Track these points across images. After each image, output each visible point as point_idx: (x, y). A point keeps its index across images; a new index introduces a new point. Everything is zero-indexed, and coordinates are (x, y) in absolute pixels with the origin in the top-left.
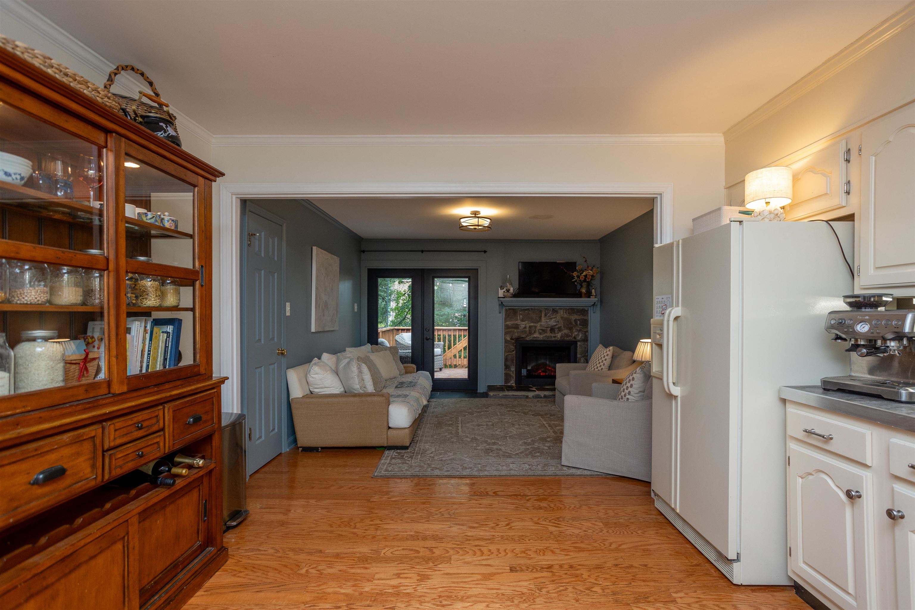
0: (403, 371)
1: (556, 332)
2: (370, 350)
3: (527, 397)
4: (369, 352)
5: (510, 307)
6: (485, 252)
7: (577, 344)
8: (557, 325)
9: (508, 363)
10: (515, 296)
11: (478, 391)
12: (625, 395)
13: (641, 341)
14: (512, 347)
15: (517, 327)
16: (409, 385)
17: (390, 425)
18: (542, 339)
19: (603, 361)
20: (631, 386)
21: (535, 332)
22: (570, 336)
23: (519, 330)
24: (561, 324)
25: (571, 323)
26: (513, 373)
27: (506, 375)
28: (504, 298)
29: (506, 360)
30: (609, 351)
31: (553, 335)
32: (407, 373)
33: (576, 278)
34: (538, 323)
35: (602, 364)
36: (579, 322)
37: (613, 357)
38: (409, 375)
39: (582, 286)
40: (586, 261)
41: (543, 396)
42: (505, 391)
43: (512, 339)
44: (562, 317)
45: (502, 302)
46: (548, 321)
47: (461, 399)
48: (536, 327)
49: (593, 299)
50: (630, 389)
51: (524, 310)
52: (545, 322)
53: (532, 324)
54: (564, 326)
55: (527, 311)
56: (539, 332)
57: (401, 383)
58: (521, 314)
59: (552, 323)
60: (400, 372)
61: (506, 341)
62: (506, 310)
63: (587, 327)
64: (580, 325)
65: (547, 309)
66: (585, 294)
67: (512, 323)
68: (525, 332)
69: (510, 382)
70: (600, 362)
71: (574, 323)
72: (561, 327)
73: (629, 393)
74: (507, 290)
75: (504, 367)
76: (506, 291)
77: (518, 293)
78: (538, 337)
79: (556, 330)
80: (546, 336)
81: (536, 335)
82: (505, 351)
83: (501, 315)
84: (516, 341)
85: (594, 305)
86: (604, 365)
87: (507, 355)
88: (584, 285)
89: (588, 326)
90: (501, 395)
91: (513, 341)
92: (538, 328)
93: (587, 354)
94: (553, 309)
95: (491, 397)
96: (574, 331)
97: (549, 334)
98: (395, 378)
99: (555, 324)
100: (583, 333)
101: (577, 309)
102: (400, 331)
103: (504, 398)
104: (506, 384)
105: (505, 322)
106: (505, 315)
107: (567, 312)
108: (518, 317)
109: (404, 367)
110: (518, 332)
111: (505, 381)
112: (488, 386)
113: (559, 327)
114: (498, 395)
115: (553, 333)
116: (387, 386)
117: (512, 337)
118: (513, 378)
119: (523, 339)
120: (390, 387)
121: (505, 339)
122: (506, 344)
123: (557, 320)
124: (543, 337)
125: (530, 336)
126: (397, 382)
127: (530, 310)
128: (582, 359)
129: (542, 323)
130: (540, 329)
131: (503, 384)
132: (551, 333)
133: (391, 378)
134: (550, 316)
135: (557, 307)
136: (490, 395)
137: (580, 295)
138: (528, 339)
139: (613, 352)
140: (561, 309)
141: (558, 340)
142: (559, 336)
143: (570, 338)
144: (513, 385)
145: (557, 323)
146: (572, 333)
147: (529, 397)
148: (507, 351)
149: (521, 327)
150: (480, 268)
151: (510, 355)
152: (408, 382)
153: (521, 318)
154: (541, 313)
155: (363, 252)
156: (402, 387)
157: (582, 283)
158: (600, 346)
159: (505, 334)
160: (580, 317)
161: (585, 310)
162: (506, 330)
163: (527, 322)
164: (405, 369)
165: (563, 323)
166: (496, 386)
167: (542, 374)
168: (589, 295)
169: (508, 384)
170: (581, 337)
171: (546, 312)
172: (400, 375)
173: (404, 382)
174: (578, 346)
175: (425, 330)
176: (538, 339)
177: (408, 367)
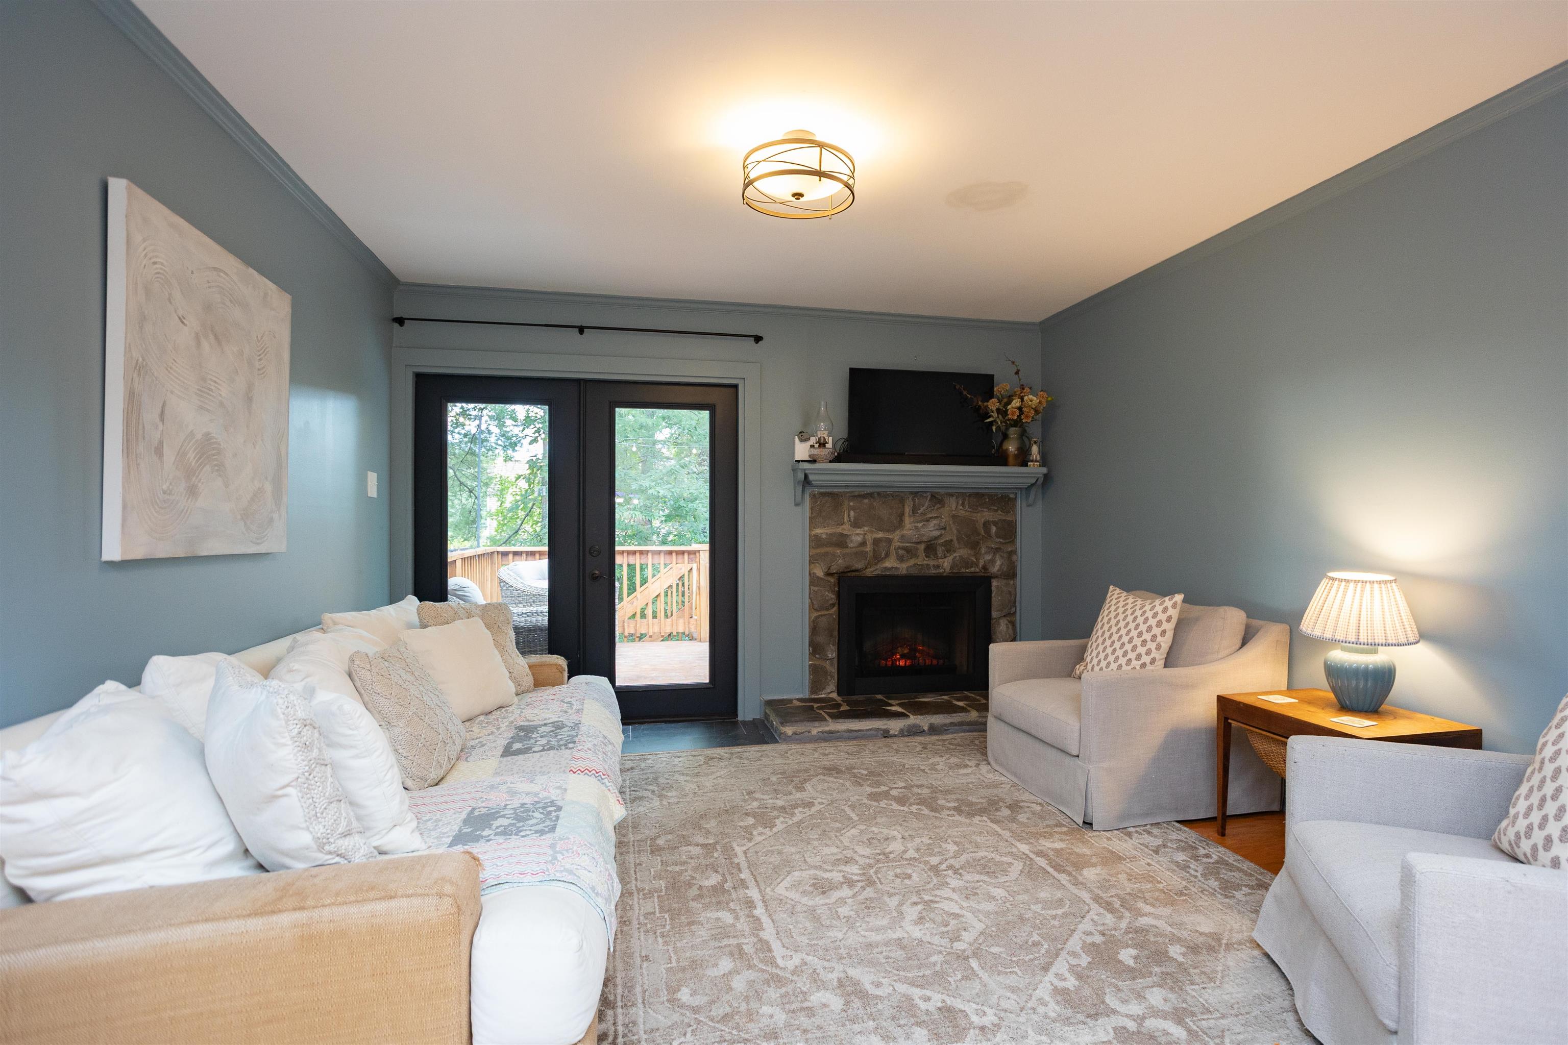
0: (529, 680)
1: (940, 554)
2: (415, 619)
3: (886, 734)
4: (410, 626)
5: (822, 491)
6: (758, 339)
7: (990, 583)
8: (941, 535)
9: (821, 639)
10: (838, 459)
11: (740, 718)
13: (1331, 574)
14: (831, 597)
15: (841, 541)
16: (554, 742)
18: (904, 572)
19: (1155, 636)
21: (887, 555)
22: (973, 564)
23: (848, 551)
24: (951, 535)
25: (976, 532)
26: (832, 664)
27: (815, 670)
28: (813, 462)
29: (814, 629)
30: (1173, 606)
31: (932, 563)
32: (539, 684)
33: (995, 415)
34: (894, 531)
35: (1153, 646)
36: (994, 529)
37: (1181, 626)
38: (547, 693)
39: (1005, 436)
40: (1017, 373)
41: (926, 728)
42: (825, 720)
43: (829, 574)
44: (954, 517)
45: (806, 476)
46: (920, 525)
48: (889, 541)
49: (1035, 469)
51: (859, 496)
52: (909, 529)
53: (880, 535)
54: (959, 540)
55: (866, 501)
56: (897, 553)
57: (521, 728)
58: (853, 508)
59: (930, 530)
60: (518, 684)
61: (814, 580)
62: (813, 497)
63: (1013, 542)
64: (998, 536)
65: (917, 494)
66: (1016, 456)
67: (829, 531)
68: (863, 554)
69: (824, 689)
71: (982, 532)
72: (952, 540)
74: (819, 442)
75: (807, 649)
76: (817, 446)
77: (845, 451)
78: (896, 568)
79: (940, 551)
80: (915, 565)
81: (890, 563)
82: (812, 607)
83: (799, 509)
84: (839, 580)
85: (1030, 486)
86: (1158, 647)
87: (817, 617)
89: (1015, 537)
90: (814, 732)
91: (832, 580)
92: (896, 543)
93: (1013, 610)
94: (932, 496)
95: (787, 739)
96: (983, 550)
98: (500, 708)
99: (937, 533)
100: (1005, 555)
101: (990, 496)
102: (511, 556)
103: (826, 740)
104: (813, 696)
105: (810, 530)
106: (812, 509)
107: (966, 503)
108: (846, 516)
109: (530, 667)
110: (844, 556)
111: (812, 688)
112: (769, 703)
113: (946, 541)
114: (809, 732)
115: (932, 556)
116: (473, 747)
117: (829, 569)
118: (832, 677)
119: (857, 573)
120: (482, 749)
121: (810, 574)
122: (812, 588)
123: (942, 524)
124: (907, 568)
125: (876, 564)
126: (507, 724)
127: (876, 496)
128: (1001, 621)
129: (905, 532)
130: (899, 548)
131: (807, 697)
132: (927, 556)
133: (488, 709)
134: (924, 514)
135: (942, 491)
136: (785, 733)
137: (1001, 459)
138: (869, 572)
139: (1181, 612)
140: (951, 495)
141: (945, 574)
142: (946, 563)
143: (973, 569)
144: (834, 695)
145: (943, 531)
146: (977, 555)
147: (892, 732)
148: (816, 606)
149: (852, 542)
150: (743, 381)
151: (824, 619)
152: (545, 725)
153: (852, 519)
154: (904, 506)
155: (400, 321)
156: (530, 748)
157: (1007, 429)
158: (1115, 595)
159: (810, 561)
160: (998, 516)
161: (1010, 499)
162: (815, 551)
163: (866, 529)
164: (533, 675)
165: (955, 532)
166: (790, 701)
167: (902, 663)
168: (1023, 459)
169: (820, 696)
170: (1001, 566)
171: (914, 502)
172: (520, 697)
173: (534, 723)
174: (993, 588)
175: (587, 552)
176: (896, 573)
177: (542, 665)
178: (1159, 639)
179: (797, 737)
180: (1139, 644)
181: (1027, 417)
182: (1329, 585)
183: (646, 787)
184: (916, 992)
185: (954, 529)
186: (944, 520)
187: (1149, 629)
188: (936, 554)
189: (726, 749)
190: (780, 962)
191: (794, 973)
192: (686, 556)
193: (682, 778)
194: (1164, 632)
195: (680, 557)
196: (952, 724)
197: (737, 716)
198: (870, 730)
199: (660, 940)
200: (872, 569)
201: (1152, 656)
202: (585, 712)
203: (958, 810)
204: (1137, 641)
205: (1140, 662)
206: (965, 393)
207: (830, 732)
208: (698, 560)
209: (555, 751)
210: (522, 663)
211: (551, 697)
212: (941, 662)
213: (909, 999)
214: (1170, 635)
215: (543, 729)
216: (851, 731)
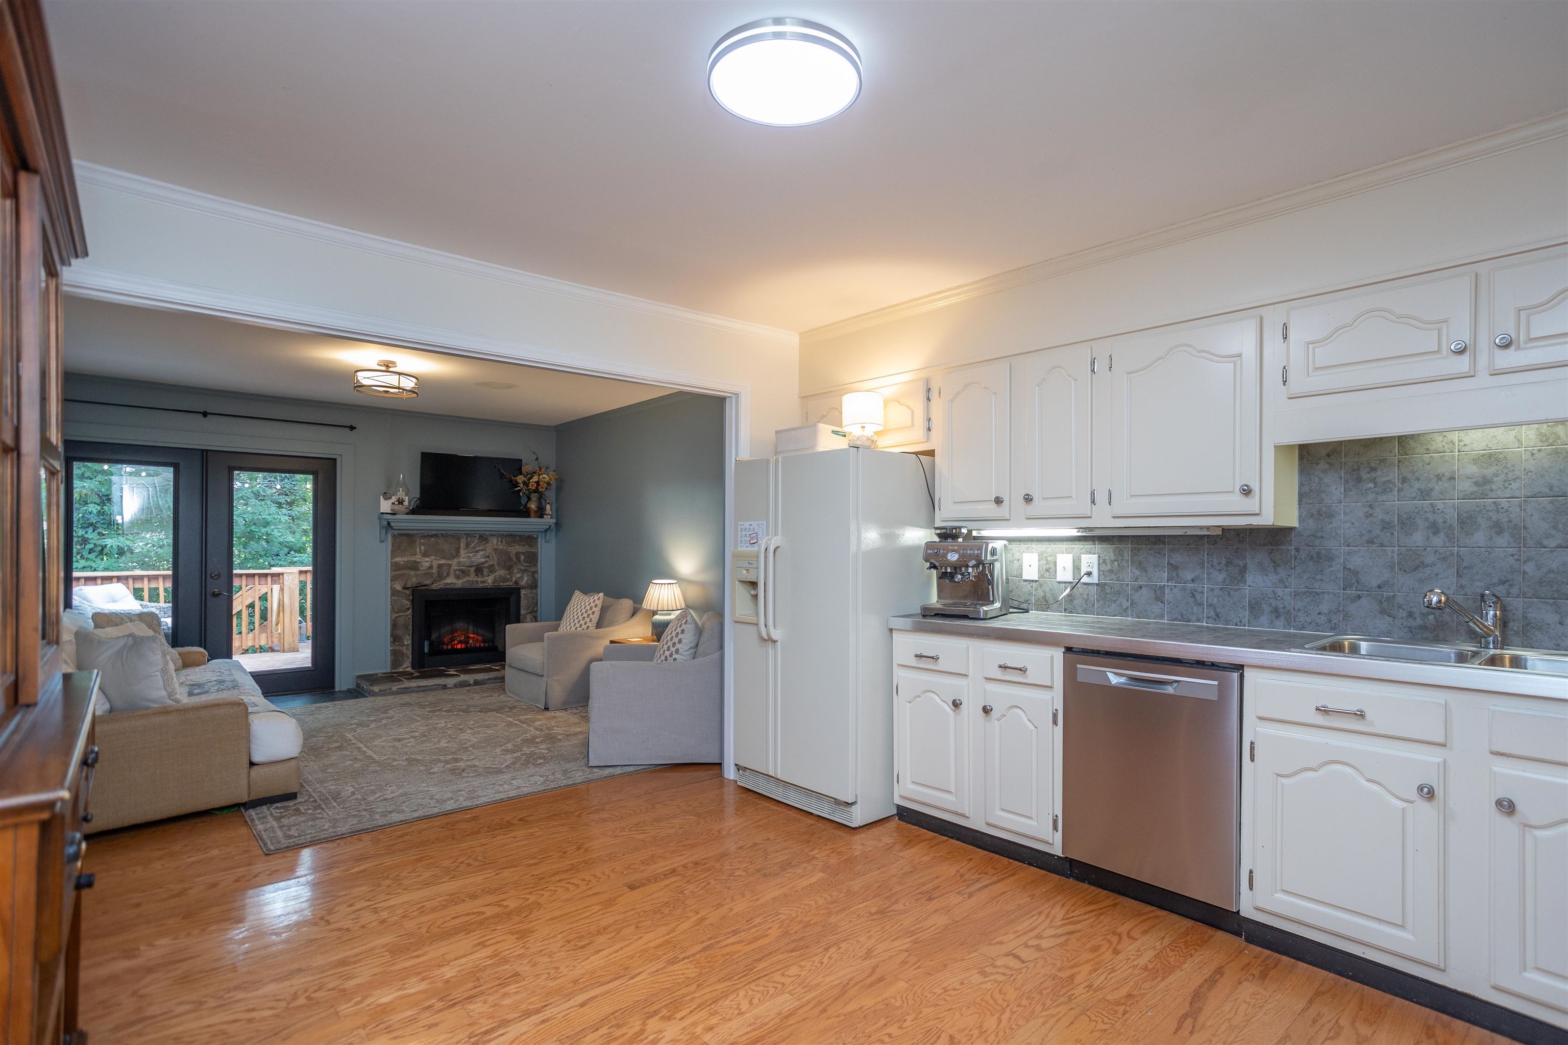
1: (485, 573)
3: (444, 687)
5: (401, 532)
6: (352, 428)
7: (519, 593)
8: (486, 561)
9: (399, 632)
10: (413, 512)
11: (337, 689)
12: (671, 655)
13: (654, 581)
14: (407, 603)
15: (414, 566)
16: (223, 687)
17: (256, 758)
18: (460, 586)
19: (589, 615)
20: (680, 641)
21: (448, 575)
22: (508, 580)
23: (419, 572)
24: (494, 561)
25: (510, 559)
26: (407, 649)
27: (395, 653)
28: (395, 514)
29: (394, 625)
30: (598, 599)
31: (479, 579)
32: (186, 665)
33: (521, 485)
34: (453, 559)
35: (587, 620)
36: (522, 557)
37: (604, 609)
38: (199, 668)
39: (529, 499)
40: (537, 460)
41: (472, 683)
42: (402, 681)
43: (405, 588)
44: (495, 550)
45: (389, 523)
46: (471, 555)
47: (318, 705)
48: (450, 566)
49: (548, 520)
50: (678, 646)
51: (428, 536)
52: (464, 557)
53: (443, 562)
54: (498, 564)
55: (433, 539)
56: (455, 573)
58: (423, 544)
59: (479, 558)
61: (394, 593)
62: (394, 536)
63: (536, 565)
64: (525, 562)
65: (469, 535)
66: (536, 512)
67: (405, 559)
68: (431, 575)
69: (401, 665)
70: (584, 618)
71: (515, 559)
72: (494, 565)
73: (677, 651)
74: (398, 500)
75: (389, 640)
76: (397, 503)
77: (418, 507)
78: (454, 583)
79: (485, 572)
80: (467, 581)
81: (450, 580)
82: (393, 611)
83: (384, 544)
84: (413, 591)
85: (546, 531)
86: (591, 621)
87: (396, 617)
88: (534, 497)
89: (537, 562)
90: (394, 689)
91: (408, 592)
92: (454, 567)
93: (536, 609)
94: (480, 536)
95: (375, 694)
96: (515, 571)
97: (472, 577)
99: (483, 560)
100: (530, 574)
101: (520, 536)
103: (402, 693)
104: (393, 671)
105: (392, 558)
106: (393, 544)
107: (504, 541)
108: (418, 549)
109: (179, 654)
110: (416, 576)
111: (393, 666)
112: (359, 677)
113: (490, 565)
114: (390, 689)
115: (480, 575)
117: (406, 585)
118: (408, 657)
119: (426, 587)
121: (391, 588)
122: (393, 598)
123: (487, 555)
124: (462, 583)
125: (440, 581)
127: (440, 536)
128: (527, 616)
129: (461, 560)
130: (457, 570)
131: (389, 671)
132: (476, 576)
134: (474, 548)
135: (488, 533)
136: (373, 691)
137: (526, 513)
138: (435, 587)
139: (603, 602)
140: (494, 535)
141: (488, 587)
142: (489, 580)
143: (508, 583)
144: (409, 669)
145: (488, 559)
146: (511, 574)
147: (448, 686)
148: (396, 610)
149: (422, 566)
150: (341, 456)
151: (402, 618)
152: (210, 682)
153: (423, 551)
154: (460, 542)
157: (530, 494)
158: (577, 593)
159: (392, 580)
160: (526, 549)
161: (533, 538)
163: (433, 557)
164: (183, 659)
165: (496, 559)
166: (377, 674)
167: (459, 646)
168: (541, 513)
169: (398, 670)
170: (527, 581)
171: (467, 540)
173: (202, 683)
174: (522, 595)
175: (208, 576)
176: (456, 587)
177: (188, 653)
178: (591, 616)
179: (381, 693)
180: (581, 619)
182: (657, 584)
185: (495, 557)
186: (488, 552)
187: (586, 611)
188: (483, 574)
189: (331, 703)
192: (269, 579)
194: (595, 612)
195: (263, 579)
196: (489, 679)
197: (335, 686)
198: (433, 685)
200: (437, 585)
202: (235, 675)
204: (585, 615)
205: (586, 626)
206: (502, 471)
207: (405, 688)
209: (229, 692)
210: (174, 652)
211: (204, 670)
212: (487, 645)
214: (597, 614)
216: (420, 687)
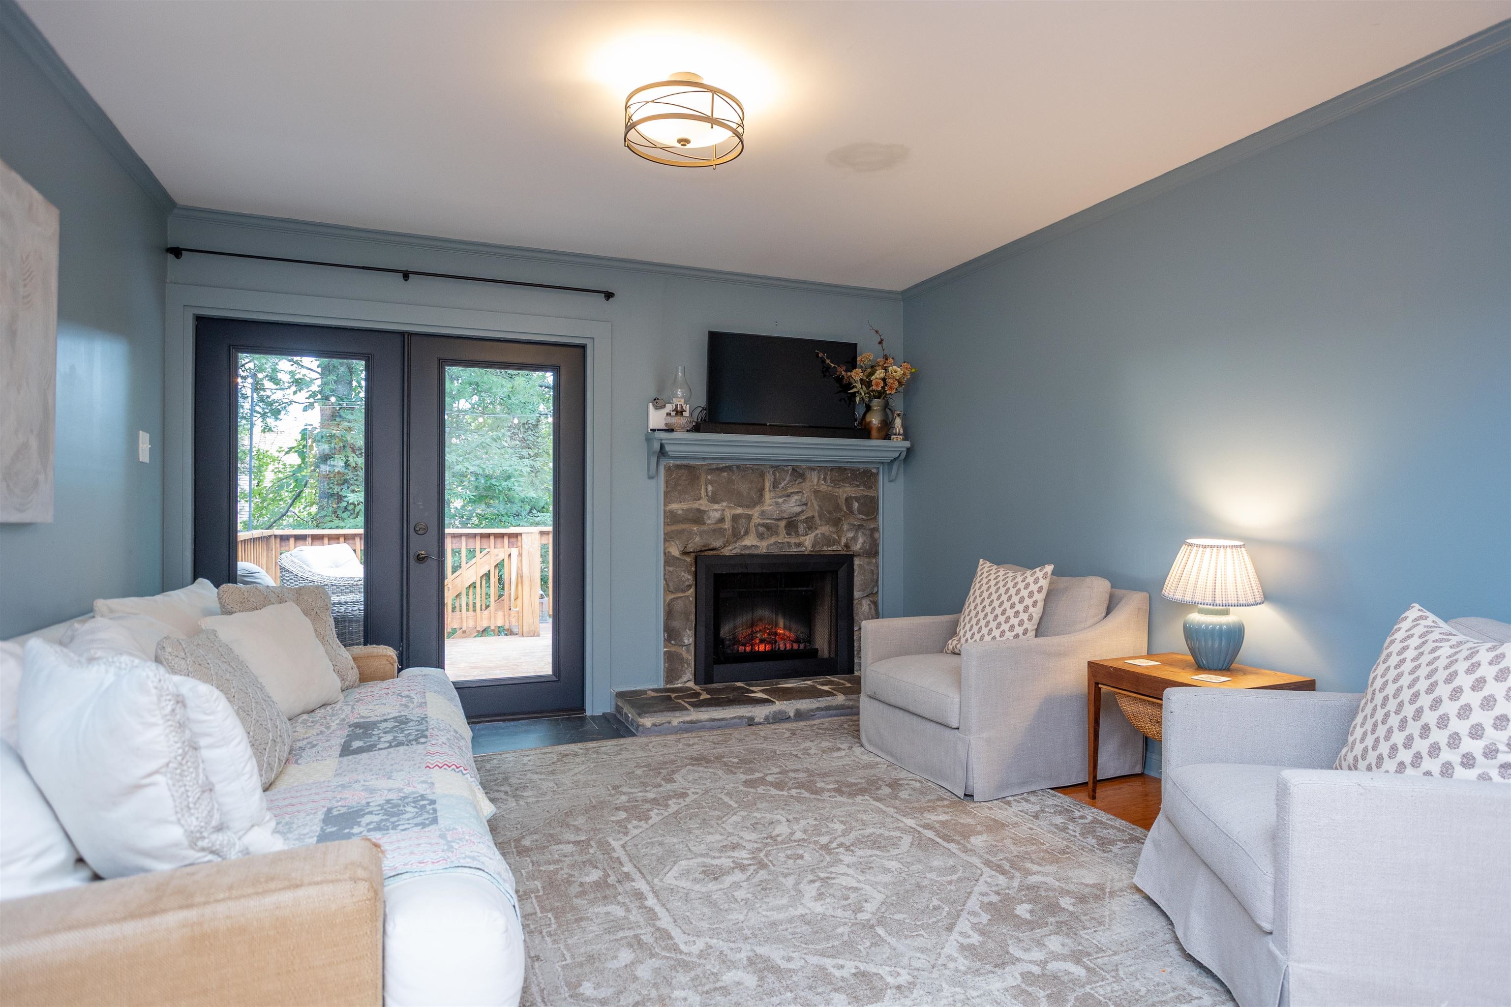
0: (353, 675)
1: (801, 531)
2: (214, 604)
3: (751, 722)
4: (208, 613)
5: (678, 463)
6: (609, 295)
7: (853, 561)
8: (803, 511)
9: (676, 624)
10: (696, 429)
11: (588, 713)
13: (1189, 541)
14: (688, 578)
15: (698, 517)
18: (765, 551)
19: (1027, 607)
21: (747, 533)
22: (835, 542)
23: (705, 528)
24: (813, 511)
25: (838, 508)
26: (688, 651)
27: (670, 657)
28: (672, 430)
29: (669, 613)
30: (1043, 577)
31: (793, 540)
32: (365, 678)
33: (859, 385)
34: (754, 506)
36: (856, 505)
37: (1051, 595)
38: (377, 688)
39: (868, 408)
40: (880, 343)
41: (792, 714)
42: (687, 709)
43: (685, 553)
44: (816, 492)
45: (662, 446)
46: (780, 500)
48: (749, 517)
49: (898, 443)
51: (717, 469)
52: (770, 504)
53: (739, 511)
54: (821, 516)
55: (725, 474)
56: (757, 530)
57: (357, 725)
58: (711, 482)
59: (792, 506)
60: (343, 677)
61: (669, 560)
62: (668, 469)
63: (875, 519)
64: (860, 513)
65: (778, 466)
66: (879, 429)
67: (685, 507)
68: (722, 532)
69: (680, 677)
71: (845, 508)
72: (813, 517)
74: (676, 410)
75: (661, 635)
76: (673, 414)
77: (703, 420)
78: (756, 547)
79: (801, 528)
80: (775, 543)
81: (750, 541)
82: (667, 590)
83: (653, 482)
84: (696, 558)
85: (893, 461)
86: (1030, 618)
87: (672, 600)
89: (878, 513)
90: (675, 722)
91: (689, 559)
92: (756, 520)
93: (875, 590)
94: (793, 469)
95: (647, 732)
96: (845, 527)
97: (782, 537)
98: (324, 705)
99: (799, 509)
100: (868, 532)
101: (853, 470)
102: (292, 541)
103: (687, 731)
104: (668, 686)
105: (665, 505)
106: (667, 482)
107: (828, 477)
108: (703, 491)
109: (355, 659)
110: (701, 534)
111: (667, 677)
112: (621, 695)
113: (808, 518)
114: (669, 723)
115: (793, 534)
116: (302, 749)
117: (686, 547)
118: (689, 664)
119: (715, 552)
120: (314, 750)
121: (665, 553)
122: (667, 568)
123: (804, 500)
124: (768, 546)
125: (735, 542)
126: (338, 721)
127: (735, 469)
128: (864, 601)
129: (765, 508)
130: (759, 525)
131: (662, 687)
132: (788, 534)
133: (311, 707)
134: (785, 489)
135: (804, 465)
136: (643, 725)
137: (864, 432)
138: (727, 551)
139: (1051, 583)
140: (813, 469)
141: (806, 553)
142: (807, 541)
143: (835, 548)
144: (691, 684)
145: (805, 507)
146: (839, 532)
147: (757, 720)
148: (671, 588)
149: (709, 518)
150: (592, 340)
151: (679, 601)
152: (386, 720)
153: (710, 494)
154: (764, 480)
155: (177, 252)
156: (374, 746)
157: (870, 401)
158: (985, 567)
159: (665, 540)
160: (860, 491)
161: (872, 474)
162: (669, 528)
163: (725, 504)
164: (358, 667)
165: (817, 508)
166: (645, 692)
167: (762, 648)
168: (886, 432)
169: (676, 686)
170: (863, 544)
171: (775, 476)
172: (346, 693)
173: (372, 719)
174: (856, 567)
175: (412, 529)
176: (756, 552)
177: (369, 657)
178: (1031, 609)
179: (656, 728)
180: (1012, 615)
181: (891, 388)
182: (1188, 551)
183: (496, 788)
184: (828, 962)
185: (815, 505)
186: (805, 496)
187: (1022, 600)
188: (798, 531)
189: (580, 745)
190: (682, 947)
191: (700, 956)
192: (506, 540)
193: (535, 777)
194: (1035, 603)
195: (499, 541)
196: (819, 709)
197: (584, 710)
198: (735, 718)
199: (548, 939)
200: (730, 548)
201: (1025, 626)
202: (429, 705)
203: (839, 791)
204: (1010, 613)
205: (1013, 633)
206: (828, 361)
207: (691, 722)
208: (519, 544)
209: (405, 747)
210: (345, 654)
211: (384, 691)
212: (802, 646)
213: (823, 969)
214: (1040, 605)
215: (384, 725)
216: (714, 720)
